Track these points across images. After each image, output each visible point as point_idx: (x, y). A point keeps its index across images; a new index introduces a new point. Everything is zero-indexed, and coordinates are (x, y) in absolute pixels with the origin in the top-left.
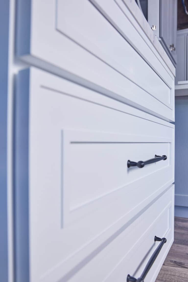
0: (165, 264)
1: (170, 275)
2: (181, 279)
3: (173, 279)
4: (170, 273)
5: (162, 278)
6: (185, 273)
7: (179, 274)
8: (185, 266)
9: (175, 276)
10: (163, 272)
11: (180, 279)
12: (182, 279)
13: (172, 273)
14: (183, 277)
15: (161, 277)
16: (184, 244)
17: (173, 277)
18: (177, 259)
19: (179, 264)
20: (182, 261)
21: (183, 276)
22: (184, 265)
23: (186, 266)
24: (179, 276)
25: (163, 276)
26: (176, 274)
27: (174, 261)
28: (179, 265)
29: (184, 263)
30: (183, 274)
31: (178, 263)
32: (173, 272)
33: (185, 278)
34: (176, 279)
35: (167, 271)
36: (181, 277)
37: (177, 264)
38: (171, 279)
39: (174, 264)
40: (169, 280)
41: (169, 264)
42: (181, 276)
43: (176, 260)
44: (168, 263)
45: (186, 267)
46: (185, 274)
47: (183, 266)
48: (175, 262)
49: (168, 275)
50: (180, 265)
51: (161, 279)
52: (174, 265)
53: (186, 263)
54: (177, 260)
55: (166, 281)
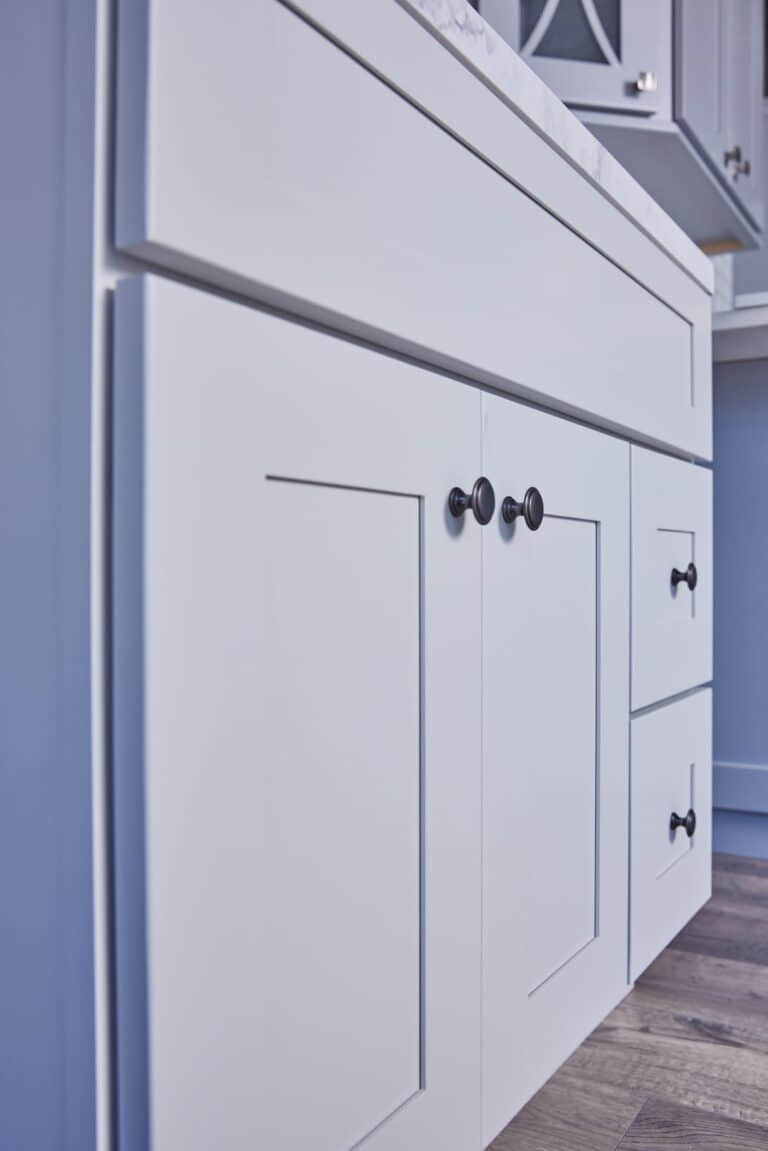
0: (652, 1029)
1: (663, 1068)
2: (701, 1082)
3: (668, 1082)
4: (661, 1061)
5: (627, 1077)
6: (724, 1062)
7: (700, 1066)
8: (732, 1039)
9: (679, 1071)
10: (635, 1058)
11: (700, 1085)
12: (707, 1086)
13: (673, 1063)
14: (713, 1078)
15: (624, 1073)
16: (749, 959)
17: (670, 1076)
18: (705, 1010)
19: (708, 1031)
20: (726, 1020)
21: (715, 1075)
22: (729, 1033)
23: (736, 1036)
24: (696, 1074)
25: (632, 1072)
26: (688, 1067)
27: (690, 1019)
28: (709, 1036)
29: (731, 1028)
30: (716, 1065)
31: (706, 1025)
32: (675, 1057)
33: (720, 1080)
34: (682, 1083)
35: (655, 1053)
36: (705, 1076)
37: (701, 1031)
38: (658, 1083)
39: (687, 1028)
40: (651, 1085)
41: (666, 1029)
42: (704, 1072)
43: (697, 1016)
44: (666, 1025)
45: (738, 1040)
46: (724, 1067)
47: (725, 1036)
48: (695, 1023)
49: (652, 1068)
50: (715, 1034)
51: (620, 1081)
52: (688, 1033)
53: (738, 1029)
54: (707, 1016)
55: (638, 1088)
